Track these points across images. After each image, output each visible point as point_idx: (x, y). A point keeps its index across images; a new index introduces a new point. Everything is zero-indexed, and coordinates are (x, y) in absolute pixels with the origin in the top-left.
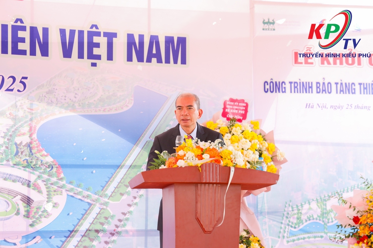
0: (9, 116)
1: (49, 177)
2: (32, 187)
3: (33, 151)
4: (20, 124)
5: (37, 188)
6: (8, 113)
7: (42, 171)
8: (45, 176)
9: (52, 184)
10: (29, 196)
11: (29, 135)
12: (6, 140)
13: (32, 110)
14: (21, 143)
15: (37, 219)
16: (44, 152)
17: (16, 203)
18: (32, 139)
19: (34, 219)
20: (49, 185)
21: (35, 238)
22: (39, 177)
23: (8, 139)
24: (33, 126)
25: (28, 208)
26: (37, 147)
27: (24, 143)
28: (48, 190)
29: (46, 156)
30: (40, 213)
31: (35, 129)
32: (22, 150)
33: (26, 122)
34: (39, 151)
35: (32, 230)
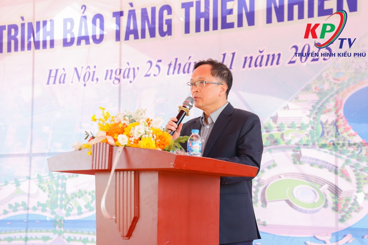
0: (314, 90)
1: (357, 162)
2: (339, 174)
3: (340, 130)
4: (325, 99)
5: (345, 175)
6: (313, 87)
7: (350, 154)
8: (354, 161)
9: (361, 170)
10: (336, 185)
11: (335, 111)
12: (311, 119)
13: (338, 80)
14: (327, 121)
15: (347, 213)
16: (352, 131)
17: (324, 193)
18: (338, 116)
19: (344, 214)
20: (358, 171)
21: (345, 236)
22: (347, 161)
23: (314, 118)
24: (340, 100)
25: (337, 200)
26: (344, 125)
27: (330, 122)
28: (357, 177)
29: (354, 135)
30: (350, 206)
31: (341, 104)
32: (328, 130)
33: (331, 96)
34: (346, 130)
35: (342, 226)
